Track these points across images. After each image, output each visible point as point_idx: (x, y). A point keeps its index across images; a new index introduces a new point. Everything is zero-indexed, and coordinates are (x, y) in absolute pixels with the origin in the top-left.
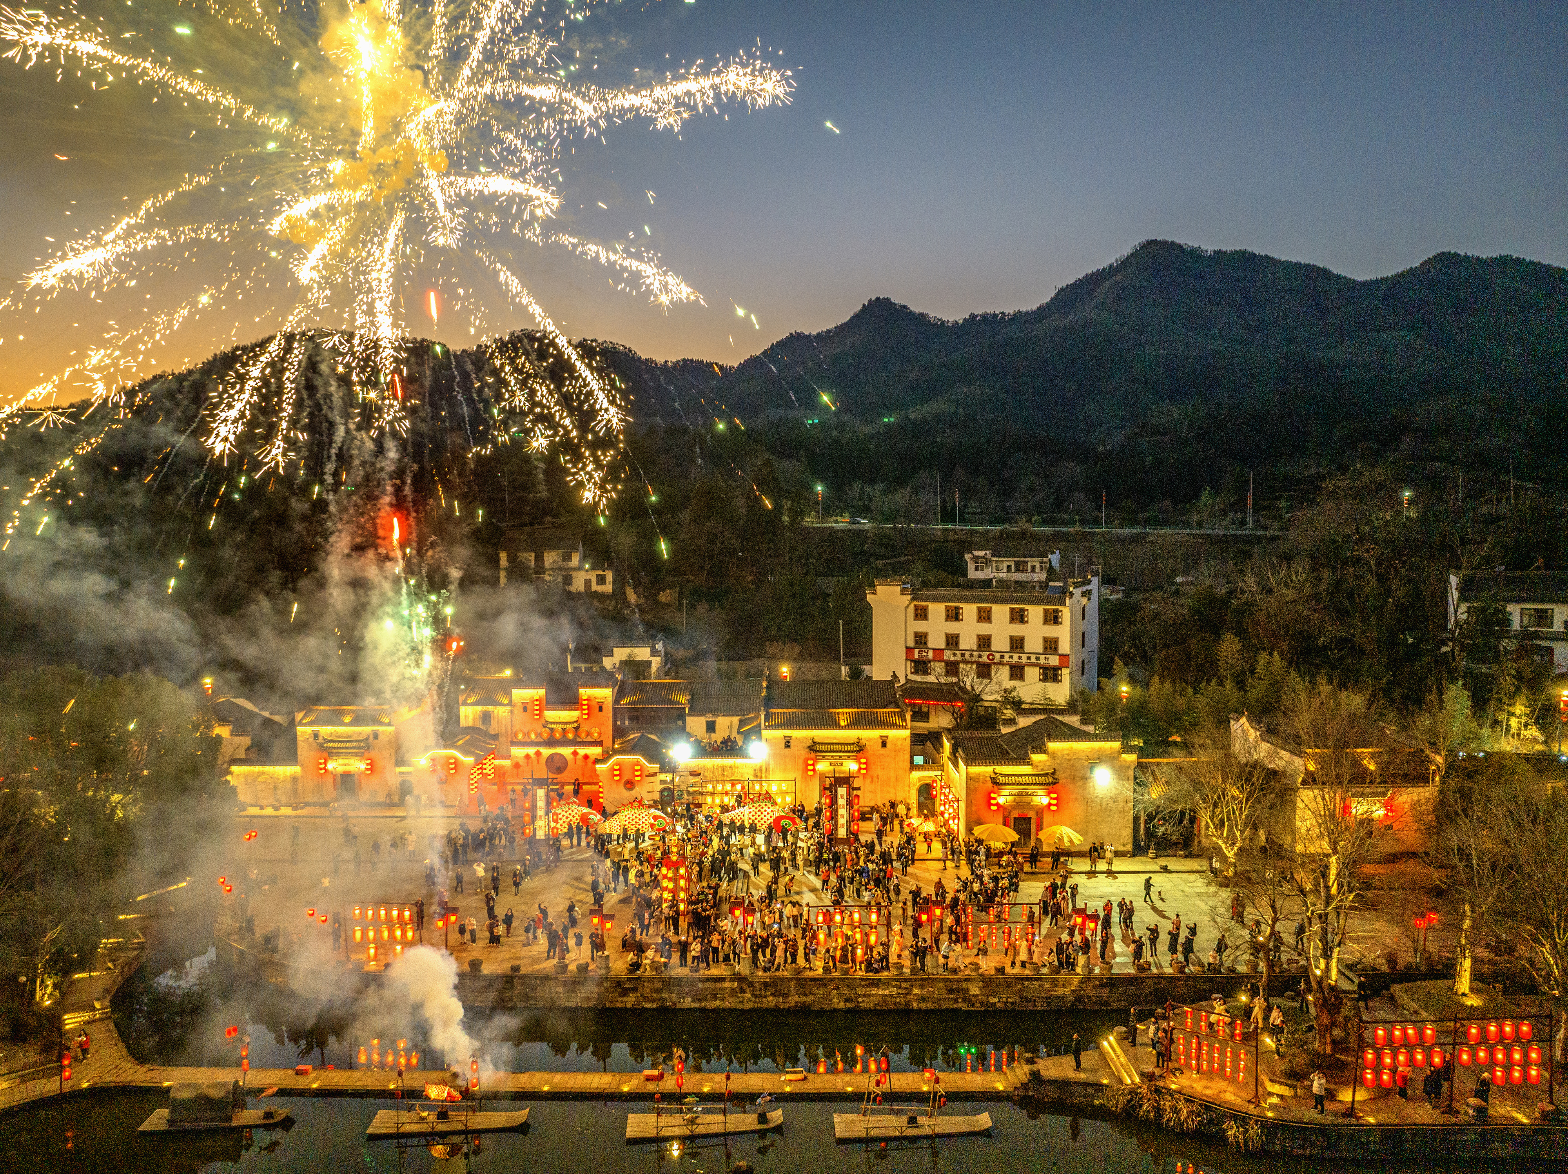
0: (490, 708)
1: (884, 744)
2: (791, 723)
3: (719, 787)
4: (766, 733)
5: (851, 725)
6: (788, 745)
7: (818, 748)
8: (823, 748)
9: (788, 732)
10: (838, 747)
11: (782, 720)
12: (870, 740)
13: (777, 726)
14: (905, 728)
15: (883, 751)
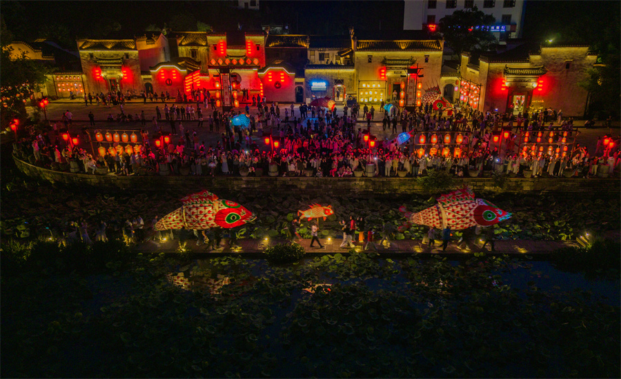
0: (195, 48)
1: (426, 60)
2: (371, 48)
5: (407, 49)
6: (370, 61)
7: (388, 62)
8: (391, 62)
9: (370, 53)
10: (401, 62)
11: (366, 46)
12: (419, 57)
13: (363, 50)
14: (440, 50)
15: (426, 64)
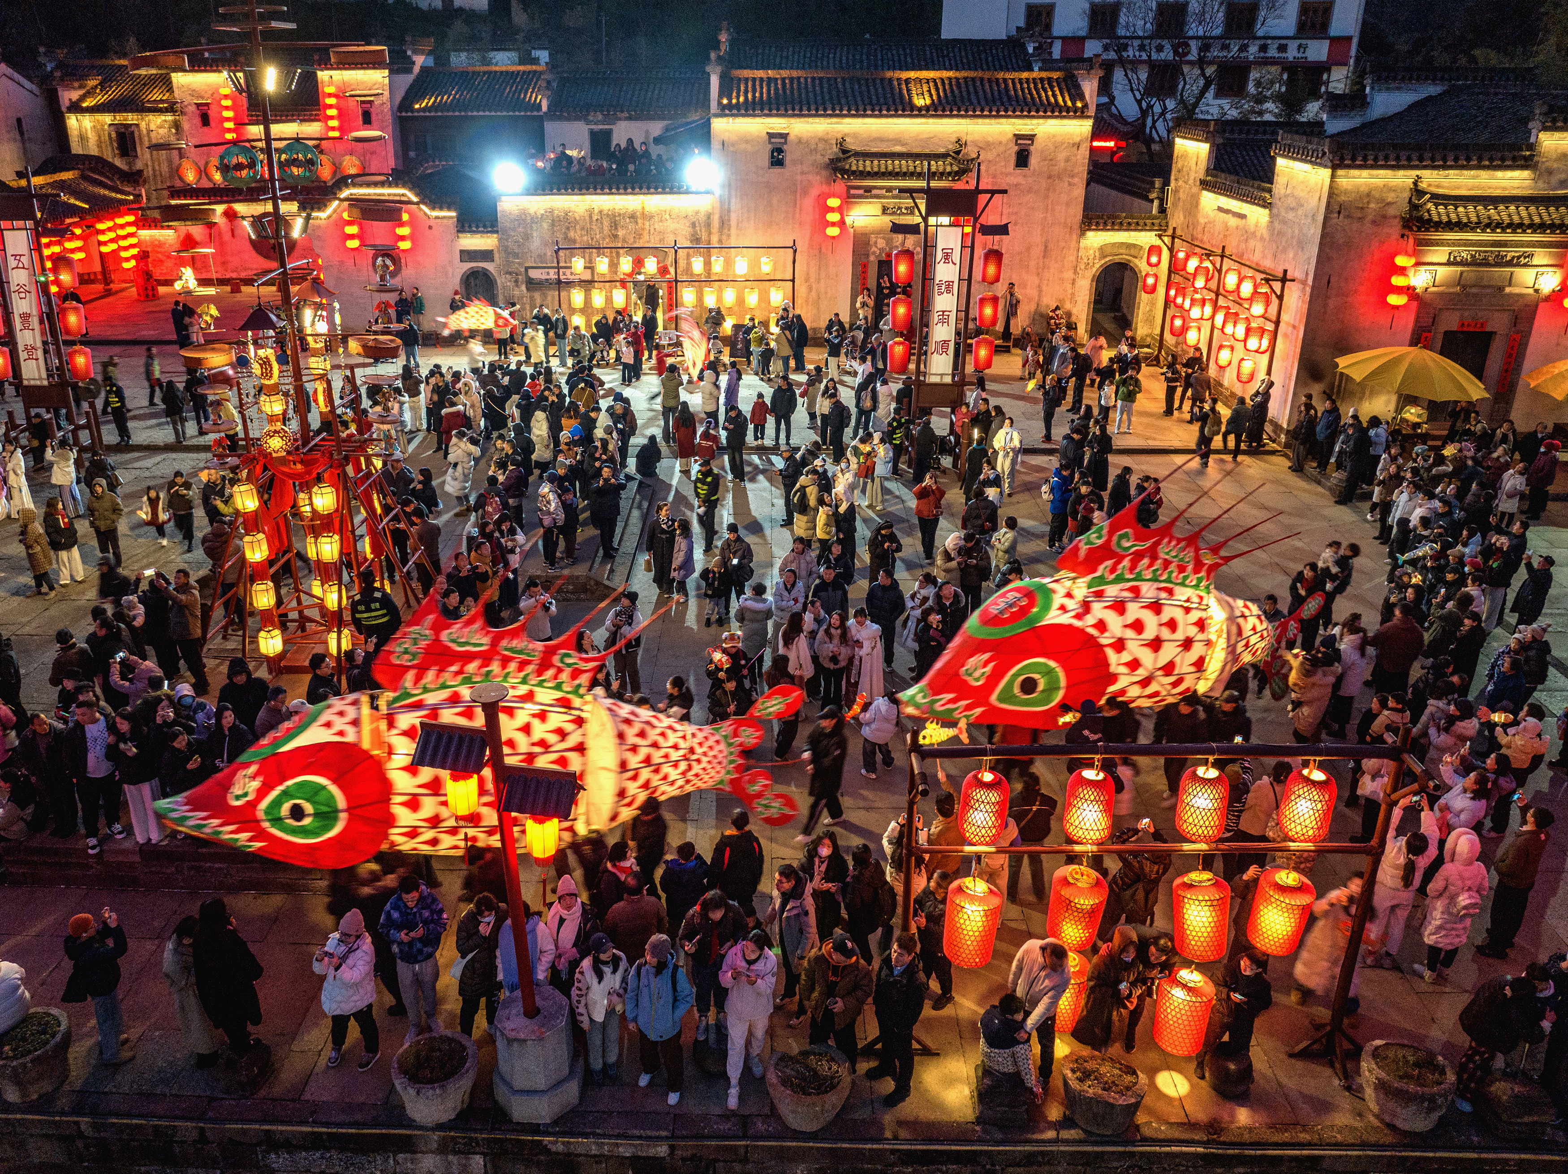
0: (131, 118)
1: (1022, 159)
2: (786, 101)
3: (602, 265)
4: (721, 126)
5: (936, 109)
6: (777, 158)
7: (854, 164)
8: (868, 165)
9: (778, 124)
10: (905, 165)
11: (764, 93)
12: (988, 145)
13: (750, 109)
14: (1081, 114)
15: (1014, 177)
